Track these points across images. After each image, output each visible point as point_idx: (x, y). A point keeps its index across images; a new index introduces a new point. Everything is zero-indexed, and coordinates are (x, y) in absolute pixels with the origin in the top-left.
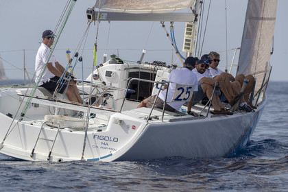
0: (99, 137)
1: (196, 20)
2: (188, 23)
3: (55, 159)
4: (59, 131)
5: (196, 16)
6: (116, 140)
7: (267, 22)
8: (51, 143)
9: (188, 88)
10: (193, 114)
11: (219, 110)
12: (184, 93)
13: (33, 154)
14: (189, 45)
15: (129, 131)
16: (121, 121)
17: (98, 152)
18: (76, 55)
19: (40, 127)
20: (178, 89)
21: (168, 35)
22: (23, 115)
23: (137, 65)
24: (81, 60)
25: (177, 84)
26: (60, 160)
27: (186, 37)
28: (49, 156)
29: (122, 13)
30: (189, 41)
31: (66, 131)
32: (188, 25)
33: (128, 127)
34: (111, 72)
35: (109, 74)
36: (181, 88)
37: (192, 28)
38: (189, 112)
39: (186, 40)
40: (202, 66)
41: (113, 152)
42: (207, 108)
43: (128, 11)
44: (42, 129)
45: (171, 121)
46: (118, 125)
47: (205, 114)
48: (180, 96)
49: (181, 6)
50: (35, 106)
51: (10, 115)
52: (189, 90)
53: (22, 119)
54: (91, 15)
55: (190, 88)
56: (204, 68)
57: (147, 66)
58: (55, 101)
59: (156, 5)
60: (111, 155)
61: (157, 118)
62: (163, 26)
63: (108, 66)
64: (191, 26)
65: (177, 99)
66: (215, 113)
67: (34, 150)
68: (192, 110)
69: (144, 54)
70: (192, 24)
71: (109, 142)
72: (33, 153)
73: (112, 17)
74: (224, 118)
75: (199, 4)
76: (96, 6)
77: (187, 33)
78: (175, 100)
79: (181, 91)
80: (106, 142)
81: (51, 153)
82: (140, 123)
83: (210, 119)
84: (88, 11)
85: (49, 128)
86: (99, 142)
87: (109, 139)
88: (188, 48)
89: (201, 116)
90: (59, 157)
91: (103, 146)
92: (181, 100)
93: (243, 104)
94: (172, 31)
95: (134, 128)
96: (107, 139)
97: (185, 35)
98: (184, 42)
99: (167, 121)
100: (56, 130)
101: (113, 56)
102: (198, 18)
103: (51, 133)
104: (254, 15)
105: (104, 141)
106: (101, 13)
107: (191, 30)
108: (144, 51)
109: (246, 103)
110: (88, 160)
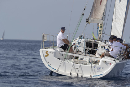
0: (97, 67)
3: (80, 76)
4: (80, 65)
6: (103, 68)
8: (78, 70)
13: (71, 74)
16: (105, 61)
20: (123, 49)
26: (82, 76)
27: (99, 29)
28: (78, 75)
30: (101, 31)
32: (100, 25)
33: (108, 64)
41: (103, 73)
44: (73, 64)
46: (104, 63)
51: (59, 59)
53: (64, 60)
54: (88, 21)
67: (71, 72)
70: (102, 24)
71: (100, 69)
75: (104, 17)
84: (87, 19)
86: (96, 69)
87: (101, 68)
91: (98, 71)
95: (110, 64)
96: (100, 68)
98: (99, 31)
105: (98, 69)
107: (102, 26)
110: (93, 76)
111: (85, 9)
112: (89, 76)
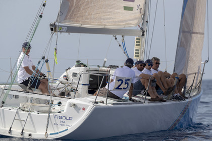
0: (59, 117)
1: (143, 35)
2: (137, 37)
3: (26, 134)
4: (29, 114)
5: (143, 32)
6: (70, 119)
7: (199, 35)
8: (23, 123)
9: (126, 80)
10: (133, 100)
11: (155, 98)
12: (124, 84)
14: (138, 53)
15: (80, 112)
16: (74, 105)
17: (58, 128)
18: (43, 58)
19: (16, 111)
20: (118, 81)
21: (120, 46)
22: (3, 103)
23: (97, 68)
24: (47, 61)
25: (117, 77)
26: (30, 135)
27: (136, 47)
28: (22, 132)
29: (79, 27)
30: (138, 50)
31: (35, 113)
32: (137, 39)
33: (80, 109)
34: (76, 74)
35: (75, 75)
36: (121, 80)
37: (140, 41)
38: (130, 99)
39: (136, 50)
40: (141, 66)
41: (69, 128)
42: (144, 97)
43: (84, 26)
44: (17, 112)
45: (113, 104)
46: (72, 108)
47: (143, 101)
48: (120, 86)
49: (130, 24)
50: (16, 98)
52: (127, 82)
53: (3, 106)
54: (53, 28)
55: (128, 80)
56: (142, 67)
57: (104, 68)
58: (28, 92)
59: (108, 22)
60: (67, 130)
61: (102, 102)
62: (116, 39)
63: (74, 69)
64: (139, 39)
65: (118, 88)
66: (152, 100)
67: (11, 128)
68: (133, 98)
69: (105, 61)
70: (140, 38)
71: (65, 120)
72: (10, 130)
73: (70, 30)
74: (159, 104)
75: (145, 23)
76: (57, 21)
77: (137, 45)
78: (116, 89)
79: (120, 82)
80: (64, 120)
81: (23, 129)
82: (88, 106)
83: (146, 104)
84: (51, 25)
85: (22, 112)
86: (58, 121)
87: (66, 118)
88: (138, 56)
89: (139, 102)
90: (29, 133)
91: (62, 123)
92: (121, 89)
93: (176, 94)
94: (124, 43)
95: (84, 109)
96: (64, 118)
97: (135, 46)
98: (135, 51)
99: (110, 105)
100: (27, 113)
101: (78, 62)
102: (145, 33)
103: (24, 115)
104: (186, 30)
105: (62, 120)
106: (61, 26)
107: (139, 42)
108: (105, 60)
109: (179, 94)
110: (51, 134)
111: (44, 5)
112: (43, 135)
